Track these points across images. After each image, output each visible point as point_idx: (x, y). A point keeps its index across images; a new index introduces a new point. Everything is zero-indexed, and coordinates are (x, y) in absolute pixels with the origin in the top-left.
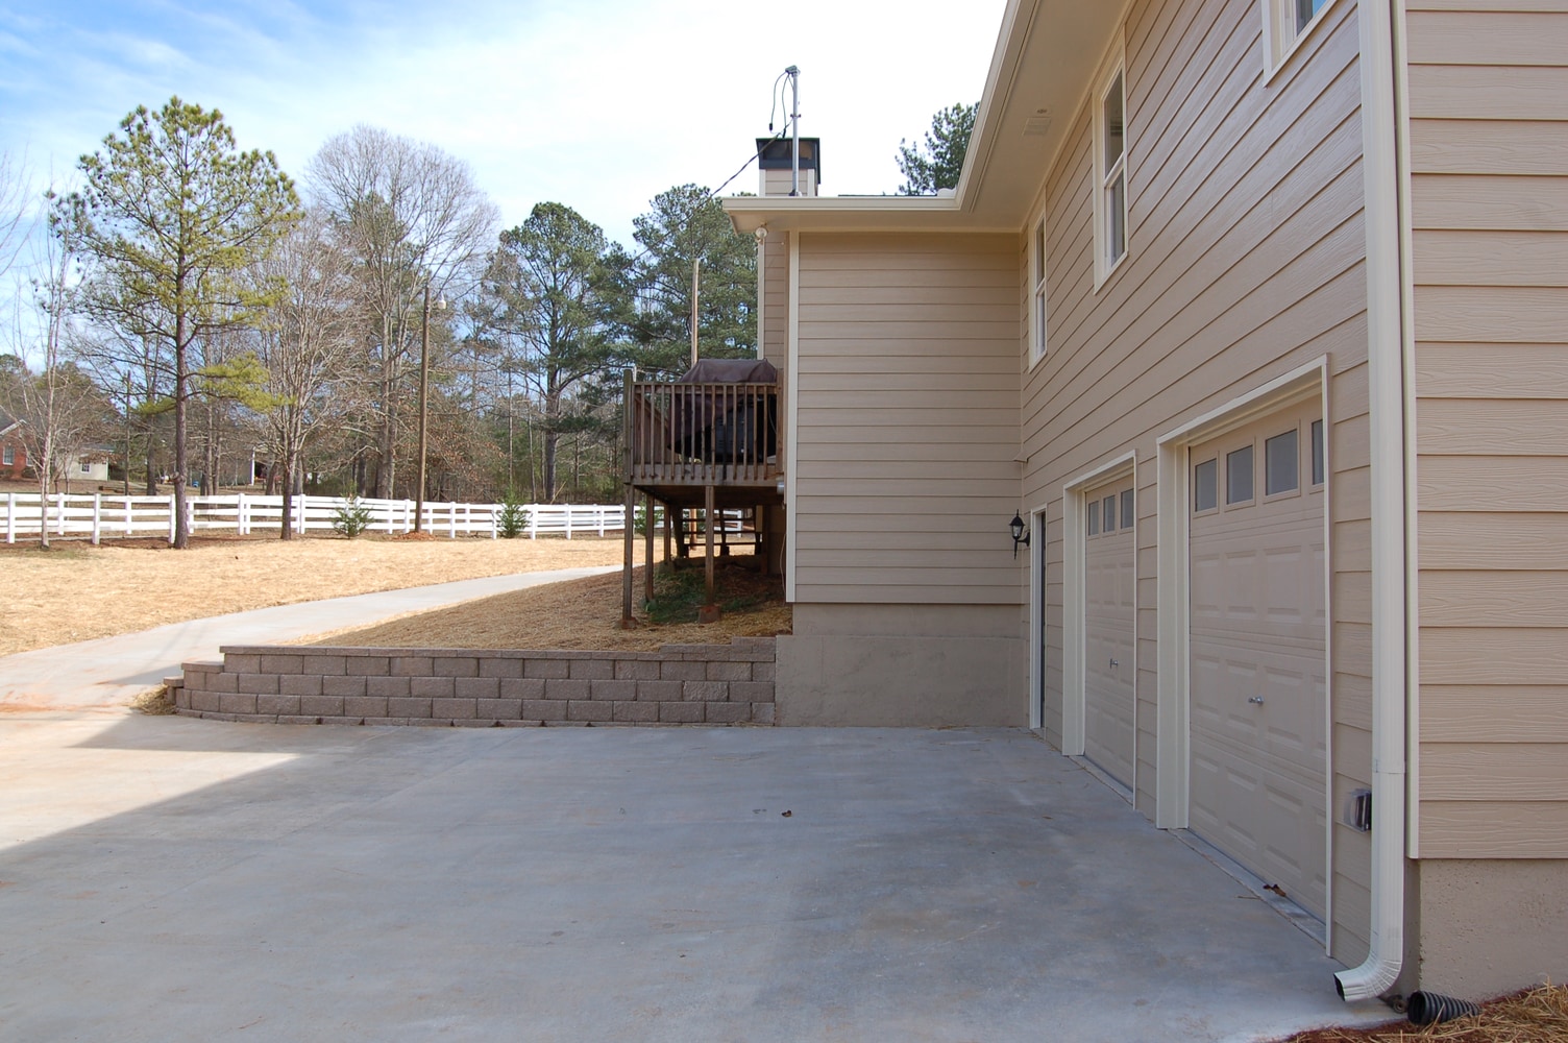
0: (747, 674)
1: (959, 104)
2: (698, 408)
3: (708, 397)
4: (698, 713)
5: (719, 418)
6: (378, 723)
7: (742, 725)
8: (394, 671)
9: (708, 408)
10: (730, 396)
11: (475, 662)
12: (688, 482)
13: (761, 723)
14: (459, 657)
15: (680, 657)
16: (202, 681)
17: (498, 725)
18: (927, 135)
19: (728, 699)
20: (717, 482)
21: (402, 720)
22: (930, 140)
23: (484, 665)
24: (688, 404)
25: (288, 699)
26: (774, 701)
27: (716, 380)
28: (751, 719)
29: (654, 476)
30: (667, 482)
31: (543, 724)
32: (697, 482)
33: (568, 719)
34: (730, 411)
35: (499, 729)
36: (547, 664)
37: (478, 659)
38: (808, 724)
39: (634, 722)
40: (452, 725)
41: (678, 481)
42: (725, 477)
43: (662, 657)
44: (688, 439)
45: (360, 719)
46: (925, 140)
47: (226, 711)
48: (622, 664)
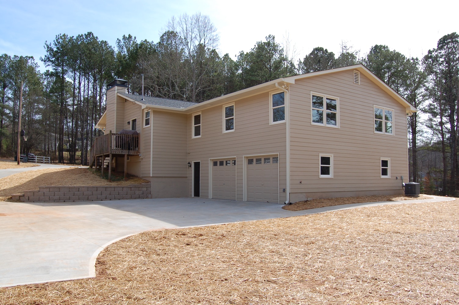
0: (146, 189)
1: (65, 34)
2: (124, 139)
3: (126, 137)
4: (138, 197)
5: (128, 141)
6: (77, 201)
7: (146, 198)
8: (80, 191)
9: (126, 139)
10: (130, 137)
11: (96, 188)
12: (122, 153)
13: (149, 198)
14: (93, 187)
15: (135, 187)
16: (33, 194)
17: (102, 200)
18: (54, 41)
19: (143, 194)
20: (128, 154)
21: (82, 200)
22: (55, 43)
23: (98, 189)
24: (122, 138)
25: (57, 197)
26: (151, 194)
27: (127, 134)
28: (147, 197)
29: (116, 152)
30: (118, 153)
31: (110, 200)
32: (124, 153)
33: (115, 199)
34: (130, 140)
35: (102, 201)
36: (110, 188)
37: (97, 188)
38: (157, 198)
39: (127, 199)
40: (93, 201)
41: (120, 153)
42: (129, 153)
43: (131, 187)
44: (122, 145)
45: (73, 201)
46: (54, 43)
47: (41, 200)
48: (124, 188)
